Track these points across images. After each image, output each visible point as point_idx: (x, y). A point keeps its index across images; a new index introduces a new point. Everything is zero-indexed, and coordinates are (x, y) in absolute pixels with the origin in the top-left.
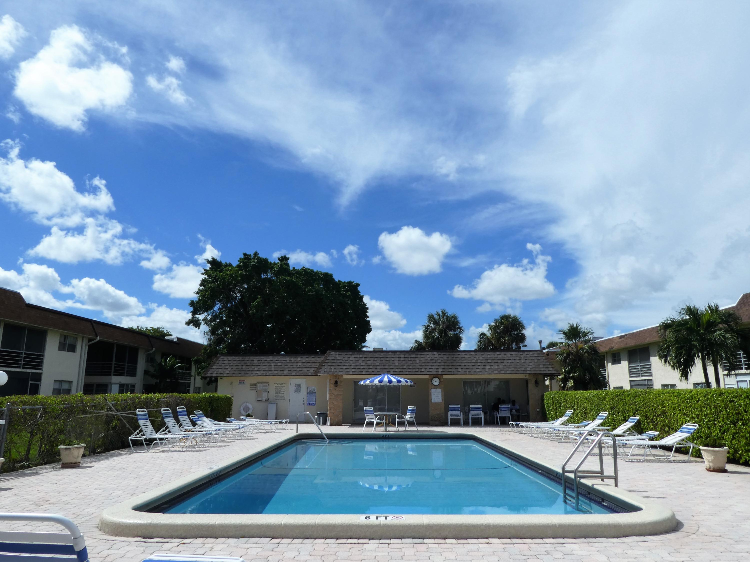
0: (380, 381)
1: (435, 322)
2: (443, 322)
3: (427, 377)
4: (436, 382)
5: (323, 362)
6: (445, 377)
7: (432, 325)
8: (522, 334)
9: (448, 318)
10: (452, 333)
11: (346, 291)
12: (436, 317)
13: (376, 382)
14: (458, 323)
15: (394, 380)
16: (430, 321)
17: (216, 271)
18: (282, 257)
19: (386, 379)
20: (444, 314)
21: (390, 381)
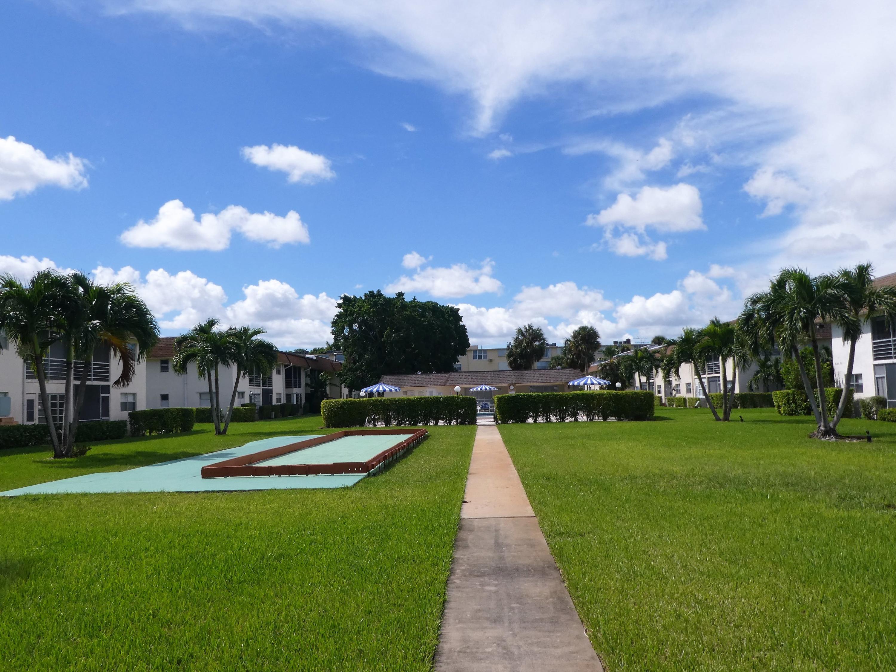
0: (481, 389)
1: (523, 335)
2: (530, 334)
3: (507, 385)
4: (512, 387)
5: (448, 378)
6: (517, 385)
7: (520, 337)
8: (598, 342)
9: (533, 330)
10: (537, 343)
11: (450, 316)
12: (523, 329)
13: (479, 389)
14: (542, 335)
15: (488, 388)
16: (518, 334)
17: (349, 306)
18: (399, 293)
19: (484, 388)
20: (530, 327)
21: (486, 389)
